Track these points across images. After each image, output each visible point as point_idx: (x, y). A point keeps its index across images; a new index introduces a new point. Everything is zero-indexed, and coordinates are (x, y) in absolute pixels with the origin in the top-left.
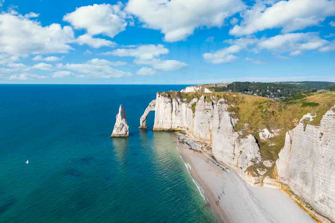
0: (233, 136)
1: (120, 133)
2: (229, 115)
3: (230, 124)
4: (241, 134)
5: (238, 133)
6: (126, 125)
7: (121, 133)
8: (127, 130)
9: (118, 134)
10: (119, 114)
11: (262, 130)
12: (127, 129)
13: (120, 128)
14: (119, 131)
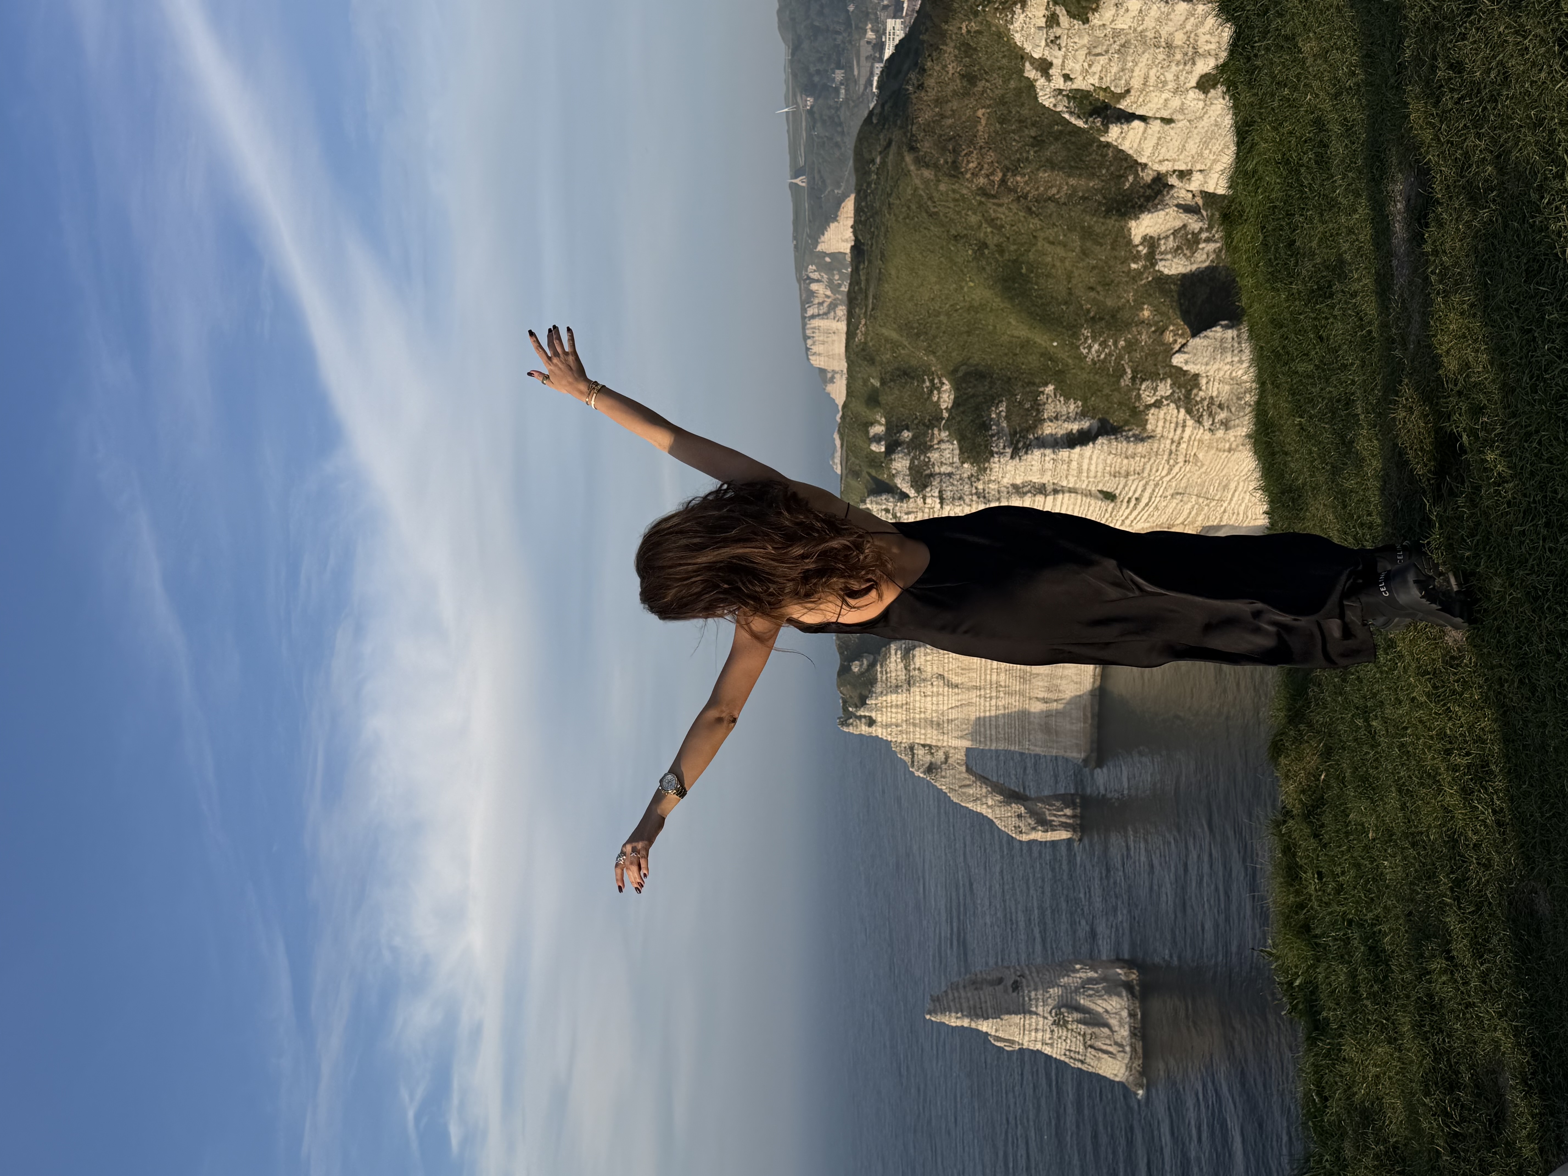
0: (1176, 438)
1: (1123, 1033)
2: (1012, 458)
3: (1081, 456)
4: (1165, 389)
5: (1158, 404)
6: (1064, 980)
7: (1121, 1025)
8: (1104, 979)
9: (1128, 1049)
10: (985, 1026)
11: (1143, 250)
12: (1090, 981)
13: (1089, 1031)
14: (1108, 1037)
